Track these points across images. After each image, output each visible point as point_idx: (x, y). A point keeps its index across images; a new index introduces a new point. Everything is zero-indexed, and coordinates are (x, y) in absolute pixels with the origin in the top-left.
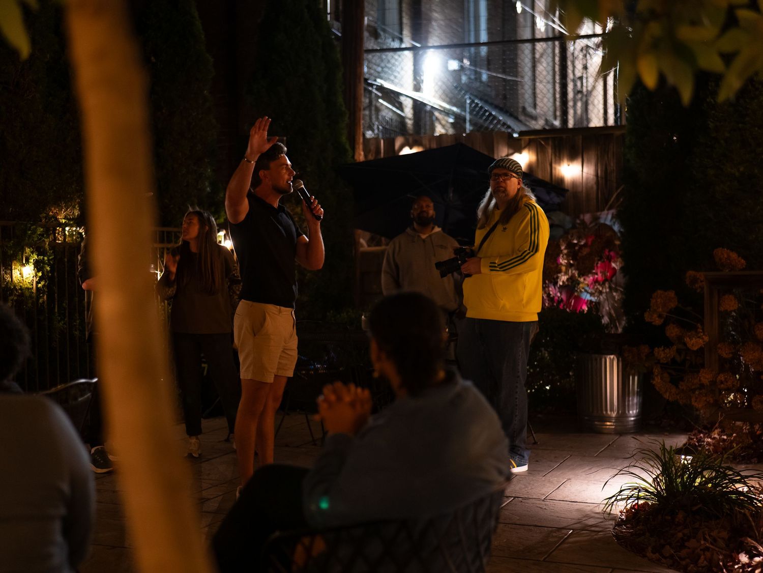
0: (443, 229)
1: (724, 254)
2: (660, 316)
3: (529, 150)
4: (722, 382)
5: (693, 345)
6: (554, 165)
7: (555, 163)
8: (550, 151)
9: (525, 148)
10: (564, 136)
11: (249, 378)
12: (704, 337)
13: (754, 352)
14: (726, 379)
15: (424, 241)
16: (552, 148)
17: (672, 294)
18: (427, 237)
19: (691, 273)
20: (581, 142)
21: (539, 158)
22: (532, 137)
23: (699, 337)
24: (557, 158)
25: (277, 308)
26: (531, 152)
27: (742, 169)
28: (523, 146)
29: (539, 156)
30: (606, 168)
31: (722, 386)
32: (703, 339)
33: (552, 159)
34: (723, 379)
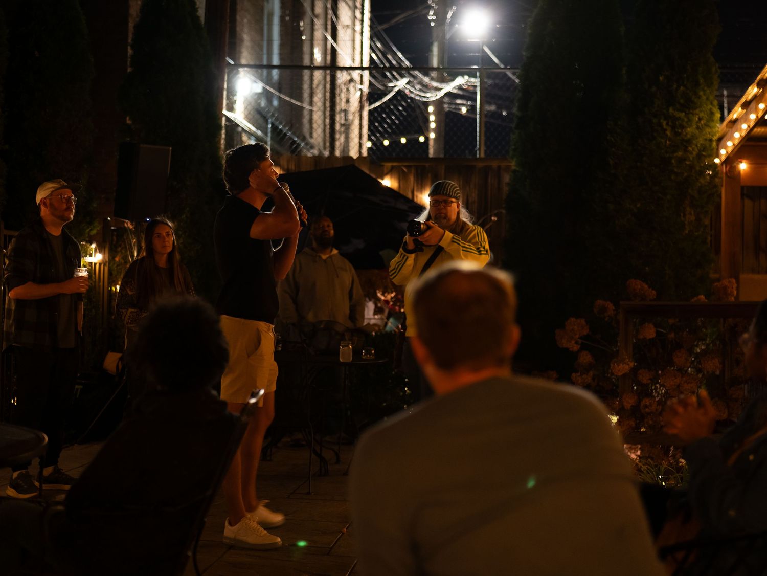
1: (637, 285)
2: (576, 343)
3: (391, 177)
4: (646, 406)
5: (619, 371)
6: (416, 193)
7: (417, 191)
8: (412, 178)
9: (387, 174)
10: (427, 165)
12: (629, 363)
13: (676, 378)
14: (650, 403)
15: (325, 261)
16: (414, 177)
17: (583, 321)
18: (327, 258)
19: (600, 302)
20: (443, 171)
21: (402, 186)
22: (395, 164)
23: (625, 363)
24: (419, 186)
26: (393, 179)
27: (638, 205)
28: (385, 172)
29: (401, 184)
30: (468, 201)
31: (647, 410)
32: (628, 364)
33: (413, 187)
34: (648, 403)
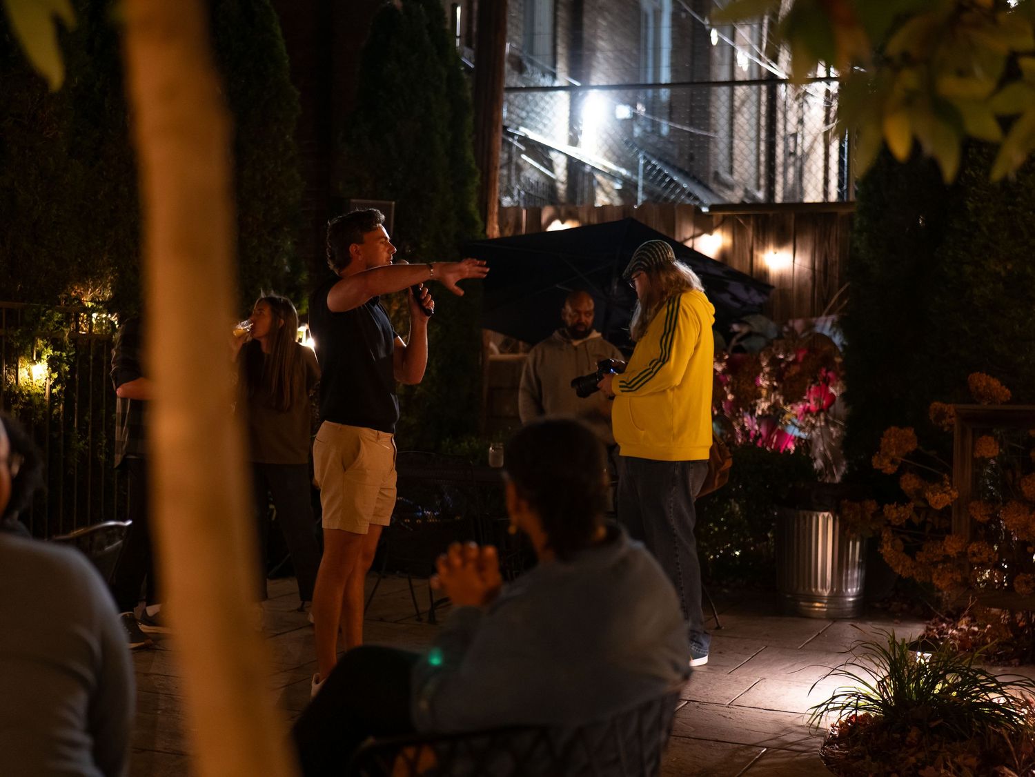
0: (603, 335)
1: (982, 381)
2: (893, 462)
3: (723, 230)
4: (974, 554)
5: (936, 503)
6: (755, 252)
7: (758, 249)
8: (750, 232)
9: (717, 227)
10: (771, 213)
11: (336, 528)
12: (951, 491)
13: (1020, 515)
14: (979, 549)
15: (576, 348)
16: (753, 230)
17: (910, 432)
18: (580, 344)
19: (936, 405)
20: (792, 224)
21: (736, 243)
22: (727, 213)
23: (945, 492)
24: (760, 243)
25: (374, 433)
26: (725, 234)
27: (1009, 266)
28: (715, 224)
29: (736, 238)
30: (826, 260)
31: (975, 559)
32: (950, 494)
33: (753, 243)
34: (976, 550)
